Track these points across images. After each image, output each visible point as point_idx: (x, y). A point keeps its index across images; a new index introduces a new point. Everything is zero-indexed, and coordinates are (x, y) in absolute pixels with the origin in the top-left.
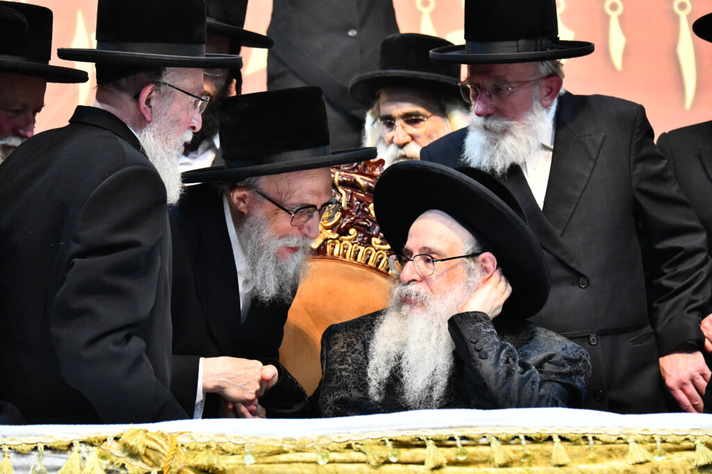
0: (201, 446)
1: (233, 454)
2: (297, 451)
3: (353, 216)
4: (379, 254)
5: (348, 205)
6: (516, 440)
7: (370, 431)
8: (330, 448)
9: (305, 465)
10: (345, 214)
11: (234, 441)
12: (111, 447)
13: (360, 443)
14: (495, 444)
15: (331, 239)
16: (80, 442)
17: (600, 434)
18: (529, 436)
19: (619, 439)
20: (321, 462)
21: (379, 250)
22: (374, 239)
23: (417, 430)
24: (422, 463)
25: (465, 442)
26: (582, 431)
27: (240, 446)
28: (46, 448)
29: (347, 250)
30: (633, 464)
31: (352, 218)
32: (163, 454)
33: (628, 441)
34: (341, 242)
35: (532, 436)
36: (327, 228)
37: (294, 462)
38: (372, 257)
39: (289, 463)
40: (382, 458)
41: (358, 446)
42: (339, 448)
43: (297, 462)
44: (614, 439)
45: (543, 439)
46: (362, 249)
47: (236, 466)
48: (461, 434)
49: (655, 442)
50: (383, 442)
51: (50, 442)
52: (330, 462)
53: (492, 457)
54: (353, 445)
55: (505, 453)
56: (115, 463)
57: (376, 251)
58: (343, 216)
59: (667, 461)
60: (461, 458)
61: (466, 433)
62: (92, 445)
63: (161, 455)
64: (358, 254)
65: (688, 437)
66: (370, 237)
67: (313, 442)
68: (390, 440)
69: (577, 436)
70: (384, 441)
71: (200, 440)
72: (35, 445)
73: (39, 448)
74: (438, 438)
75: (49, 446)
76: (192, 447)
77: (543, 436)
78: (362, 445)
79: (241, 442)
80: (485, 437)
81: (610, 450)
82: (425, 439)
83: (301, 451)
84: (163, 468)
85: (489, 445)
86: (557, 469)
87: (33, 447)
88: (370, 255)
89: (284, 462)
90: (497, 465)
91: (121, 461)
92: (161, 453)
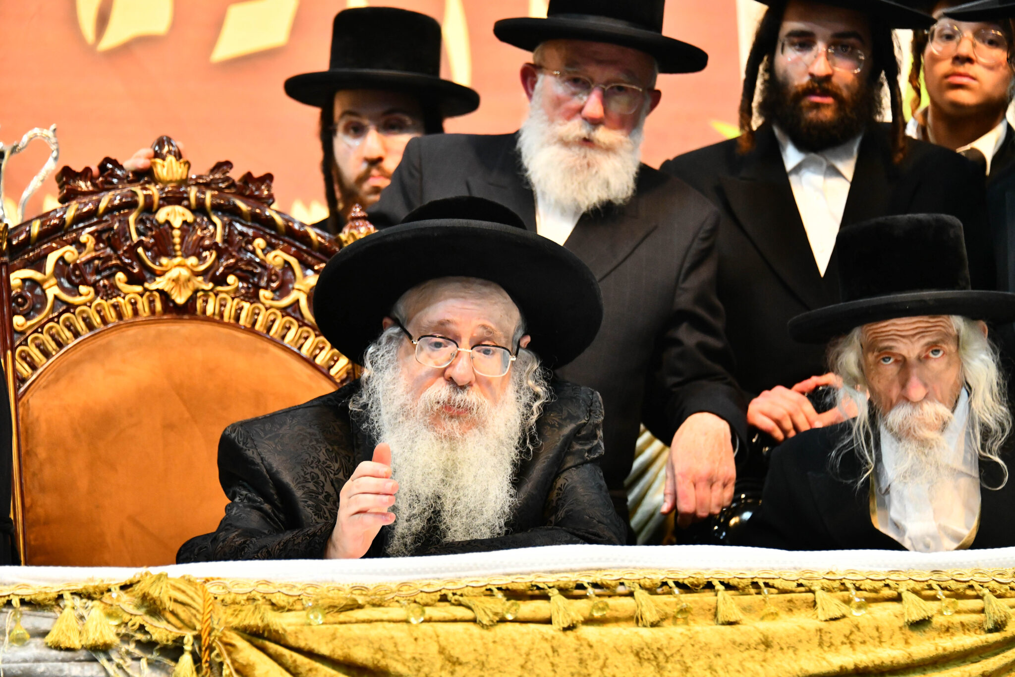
0: (242, 599)
1: (289, 610)
2: (374, 605)
3: (233, 257)
4: (270, 314)
5: (224, 241)
6: (665, 588)
7: (467, 577)
8: (417, 600)
9: (392, 625)
10: (221, 252)
11: (284, 590)
12: (118, 599)
13: (459, 592)
14: (639, 593)
15: (203, 290)
16: (72, 594)
17: (773, 579)
18: (681, 581)
19: (800, 585)
20: (413, 620)
21: (271, 307)
22: (262, 292)
23: (529, 574)
24: (548, 621)
25: (598, 591)
26: (749, 575)
27: (296, 598)
28: (23, 602)
29: (225, 306)
30: (826, 621)
31: (232, 261)
32: (198, 611)
33: (813, 588)
34: (216, 295)
35: (686, 582)
36: (197, 274)
37: (377, 621)
38: (260, 319)
39: (370, 621)
40: (496, 614)
41: (456, 597)
42: (432, 600)
43: (382, 621)
44: (792, 586)
45: (701, 586)
46: (246, 305)
47: (299, 628)
48: (591, 580)
49: (847, 589)
50: (489, 592)
51: (28, 593)
52: (425, 621)
53: (638, 612)
54: (450, 595)
55: (656, 606)
56: (130, 624)
57: (267, 309)
58: (218, 257)
59: (868, 616)
60: (597, 614)
61: (598, 578)
62: (90, 597)
63: (194, 611)
64: (240, 313)
65: (887, 582)
66: (257, 287)
67: (392, 592)
68: (499, 589)
69: (745, 581)
70: (490, 590)
71: (236, 589)
72: (7, 598)
73: (13, 603)
74: (562, 585)
75: (27, 599)
76: (228, 599)
77: (701, 582)
78: (461, 595)
79: (295, 592)
80: (622, 584)
81: (790, 601)
82: (546, 587)
83: (380, 606)
84: (200, 631)
85: (631, 594)
86: (728, 627)
87: (5, 600)
88: (258, 314)
89: (363, 622)
90: (648, 624)
91: (138, 621)
92: (194, 608)
